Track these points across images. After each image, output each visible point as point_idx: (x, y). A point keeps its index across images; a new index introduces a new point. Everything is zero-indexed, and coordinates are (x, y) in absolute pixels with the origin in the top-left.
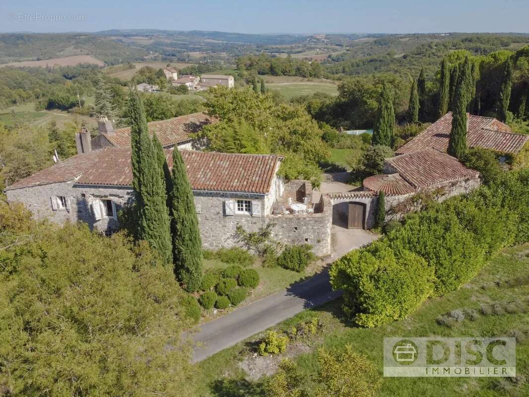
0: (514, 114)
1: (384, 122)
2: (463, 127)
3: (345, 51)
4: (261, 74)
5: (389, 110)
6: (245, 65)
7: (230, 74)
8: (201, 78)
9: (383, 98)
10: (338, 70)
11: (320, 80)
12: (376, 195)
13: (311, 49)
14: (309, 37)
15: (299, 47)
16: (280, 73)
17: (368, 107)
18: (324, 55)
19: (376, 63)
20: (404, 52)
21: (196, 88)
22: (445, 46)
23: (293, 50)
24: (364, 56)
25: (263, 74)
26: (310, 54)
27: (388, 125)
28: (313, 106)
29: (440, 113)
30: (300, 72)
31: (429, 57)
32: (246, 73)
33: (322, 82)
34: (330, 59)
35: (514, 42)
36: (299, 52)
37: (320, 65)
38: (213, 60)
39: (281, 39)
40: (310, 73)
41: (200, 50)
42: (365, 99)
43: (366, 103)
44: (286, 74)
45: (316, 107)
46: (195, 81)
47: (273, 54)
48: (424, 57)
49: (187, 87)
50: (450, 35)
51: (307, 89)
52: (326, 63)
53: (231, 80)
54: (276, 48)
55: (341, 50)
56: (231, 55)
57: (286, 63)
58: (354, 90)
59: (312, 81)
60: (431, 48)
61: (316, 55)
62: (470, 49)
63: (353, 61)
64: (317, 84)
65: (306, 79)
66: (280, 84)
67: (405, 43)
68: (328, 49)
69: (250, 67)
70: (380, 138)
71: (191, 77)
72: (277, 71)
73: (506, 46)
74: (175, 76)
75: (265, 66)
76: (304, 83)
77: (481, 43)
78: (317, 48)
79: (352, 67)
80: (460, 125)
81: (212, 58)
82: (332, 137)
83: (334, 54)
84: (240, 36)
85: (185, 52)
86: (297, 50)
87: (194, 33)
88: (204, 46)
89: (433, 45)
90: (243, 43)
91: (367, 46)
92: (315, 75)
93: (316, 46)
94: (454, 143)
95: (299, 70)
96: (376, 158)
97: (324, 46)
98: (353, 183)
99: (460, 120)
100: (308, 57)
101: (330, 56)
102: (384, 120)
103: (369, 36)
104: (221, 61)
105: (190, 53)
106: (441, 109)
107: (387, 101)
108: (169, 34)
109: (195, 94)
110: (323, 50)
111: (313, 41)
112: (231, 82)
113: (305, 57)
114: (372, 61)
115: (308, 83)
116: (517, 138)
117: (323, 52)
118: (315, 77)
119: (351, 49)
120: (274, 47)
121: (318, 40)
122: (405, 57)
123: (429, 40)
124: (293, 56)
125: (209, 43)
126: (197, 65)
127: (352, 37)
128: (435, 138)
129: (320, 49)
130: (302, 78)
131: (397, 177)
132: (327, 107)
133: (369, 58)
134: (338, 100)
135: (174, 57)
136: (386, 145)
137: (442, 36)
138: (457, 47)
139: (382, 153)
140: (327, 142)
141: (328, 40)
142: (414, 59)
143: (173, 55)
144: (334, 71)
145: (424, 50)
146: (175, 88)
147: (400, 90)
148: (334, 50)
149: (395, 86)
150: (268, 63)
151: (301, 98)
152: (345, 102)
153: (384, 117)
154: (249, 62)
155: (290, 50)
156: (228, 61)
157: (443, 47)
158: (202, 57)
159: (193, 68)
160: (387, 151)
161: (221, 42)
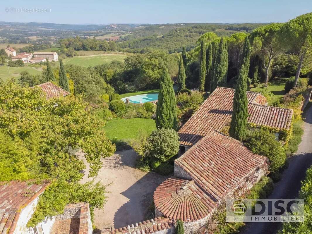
0: (251, 79)
1: (167, 106)
2: (245, 110)
3: (129, 34)
4: (76, 50)
5: (170, 94)
6: (65, 45)
7: (55, 51)
8: (33, 54)
9: (164, 82)
10: (126, 46)
11: (115, 52)
12: (173, 224)
13: (108, 33)
14: (107, 26)
15: (101, 32)
16: (89, 49)
17: (146, 75)
18: (117, 37)
19: (148, 41)
20: (163, 35)
21: (30, 61)
22: (184, 31)
23: (98, 34)
24: (140, 37)
25: (78, 50)
26: (109, 36)
27: (171, 109)
28: (108, 75)
29: (201, 81)
30: (102, 48)
31: (176, 37)
32: (66, 49)
33: (116, 53)
34: (121, 39)
35: (218, 28)
36: (102, 35)
37: (114, 43)
38: (45, 42)
39: (90, 27)
40: (108, 48)
41: (36, 35)
42: (144, 69)
43: (145, 72)
44: (93, 49)
45: (110, 75)
46: (29, 56)
47: (85, 36)
48: (173, 37)
49: (22, 61)
50: (186, 24)
51: (107, 58)
52: (118, 41)
53: (56, 55)
54: (87, 33)
55: (127, 34)
56: (58, 38)
57: (93, 42)
58: (136, 63)
59: (110, 53)
60: (177, 32)
61: (112, 37)
62: (197, 32)
63: (135, 40)
64: (113, 55)
65: (107, 52)
66: (90, 56)
67: (162, 29)
68: (119, 33)
69: (68, 46)
70: (164, 122)
71: (26, 54)
72: (87, 47)
73: (214, 30)
74: (14, 54)
75: (79, 45)
76: (105, 55)
77: (202, 29)
78: (112, 33)
79: (134, 43)
80: (242, 109)
81: (45, 40)
82: (121, 109)
83: (123, 36)
84: (63, 26)
85: (25, 36)
86: (100, 34)
87: (31, 24)
88: (39, 32)
89: (177, 30)
90: (65, 30)
91: (141, 31)
92: (112, 50)
93: (112, 31)
94: (237, 126)
95: (101, 47)
96: (163, 144)
97: (116, 32)
98: (141, 168)
99: (242, 104)
100: (108, 38)
101: (120, 37)
102: (167, 104)
103: (142, 25)
104: (51, 42)
105: (29, 37)
106: (202, 78)
107: (168, 85)
108: (13, 25)
109: (29, 66)
110: (116, 34)
111: (109, 29)
112: (56, 57)
113: (105, 38)
114: (145, 40)
115: (108, 55)
116: (283, 112)
117: (116, 35)
118: (112, 51)
119: (132, 33)
120: (86, 32)
121: (113, 27)
122: (163, 37)
123: (175, 27)
124: (97, 38)
125: (42, 30)
126: (33, 45)
127: (133, 25)
128: (211, 115)
129: (114, 33)
130: (104, 52)
131: (193, 187)
132: (118, 74)
133: (143, 38)
134: (125, 69)
135: (18, 40)
136: (170, 128)
137: (182, 25)
138: (190, 31)
139: (168, 138)
140: (116, 113)
141: (118, 28)
142: (169, 38)
143: (17, 39)
144: (124, 46)
145: (173, 33)
146: (13, 62)
147: (168, 62)
148: (123, 34)
149: (164, 59)
150: (81, 43)
151: (102, 65)
152: (130, 70)
153: (166, 101)
154: (68, 43)
155: (96, 34)
156: (55, 42)
157: (183, 31)
158: (38, 39)
159: (30, 47)
160: (173, 136)
161: (50, 30)
